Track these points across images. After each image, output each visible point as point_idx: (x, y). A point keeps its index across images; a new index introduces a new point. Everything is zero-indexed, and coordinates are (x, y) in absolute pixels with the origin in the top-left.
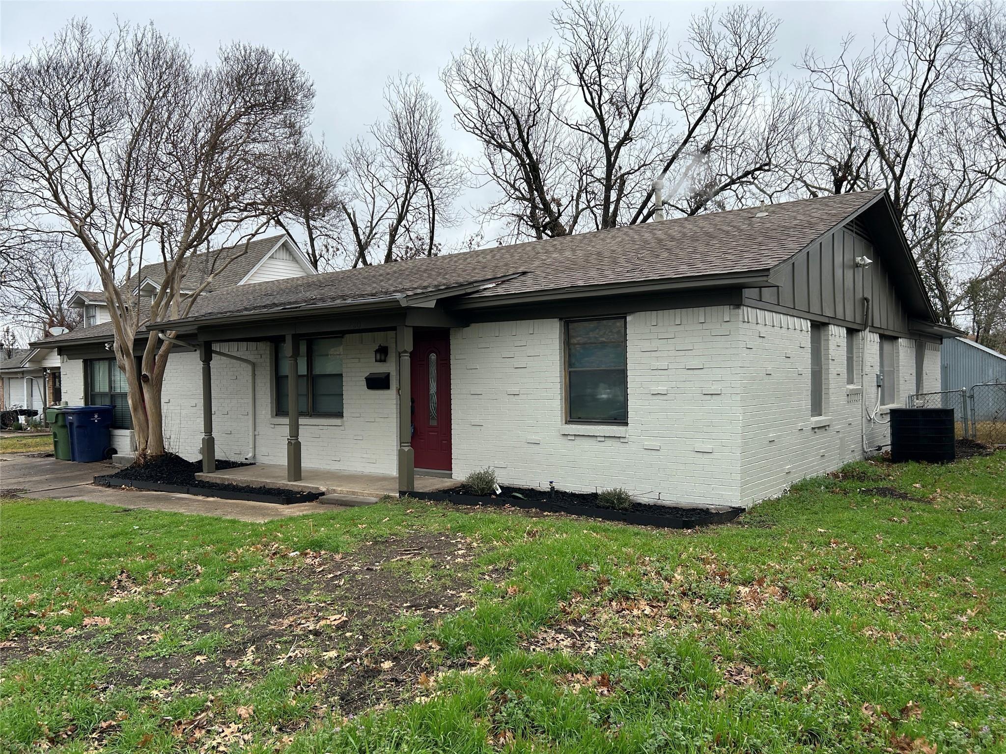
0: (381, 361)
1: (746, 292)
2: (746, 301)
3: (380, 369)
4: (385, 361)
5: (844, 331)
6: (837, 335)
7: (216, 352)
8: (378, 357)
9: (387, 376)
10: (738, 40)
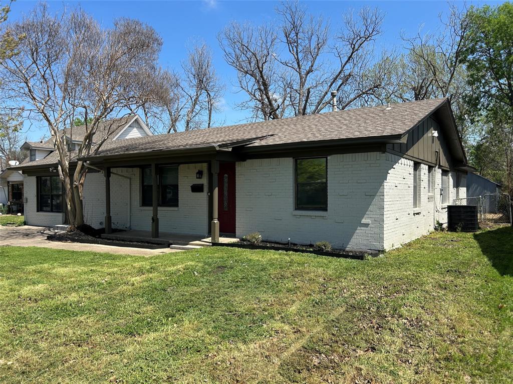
0: (199, 178)
1: (388, 146)
2: (387, 150)
3: (199, 182)
4: (201, 178)
5: (427, 167)
6: (424, 168)
7: (114, 173)
8: (198, 176)
9: (202, 185)
10: (366, 23)
